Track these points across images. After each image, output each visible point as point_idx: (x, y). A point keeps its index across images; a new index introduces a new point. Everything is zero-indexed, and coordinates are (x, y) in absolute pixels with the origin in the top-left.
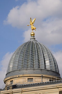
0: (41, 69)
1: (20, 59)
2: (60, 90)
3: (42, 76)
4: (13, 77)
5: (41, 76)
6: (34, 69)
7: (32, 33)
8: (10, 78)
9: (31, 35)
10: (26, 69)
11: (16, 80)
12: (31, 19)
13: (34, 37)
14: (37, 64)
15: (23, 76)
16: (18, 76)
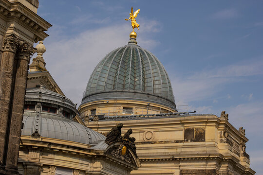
0: (148, 94)
1: (111, 74)
2: (187, 128)
3: (149, 105)
4: (97, 103)
5: (147, 104)
6: (135, 92)
7: (133, 34)
8: (90, 104)
9: (131, 36)
10: (122, 92)
11: (101, 109)
12: (132, 8)
13: (136, 40)
14: (141, 85)
15: (116, 102)
16: (106, 102)
